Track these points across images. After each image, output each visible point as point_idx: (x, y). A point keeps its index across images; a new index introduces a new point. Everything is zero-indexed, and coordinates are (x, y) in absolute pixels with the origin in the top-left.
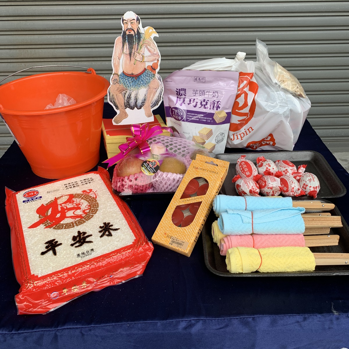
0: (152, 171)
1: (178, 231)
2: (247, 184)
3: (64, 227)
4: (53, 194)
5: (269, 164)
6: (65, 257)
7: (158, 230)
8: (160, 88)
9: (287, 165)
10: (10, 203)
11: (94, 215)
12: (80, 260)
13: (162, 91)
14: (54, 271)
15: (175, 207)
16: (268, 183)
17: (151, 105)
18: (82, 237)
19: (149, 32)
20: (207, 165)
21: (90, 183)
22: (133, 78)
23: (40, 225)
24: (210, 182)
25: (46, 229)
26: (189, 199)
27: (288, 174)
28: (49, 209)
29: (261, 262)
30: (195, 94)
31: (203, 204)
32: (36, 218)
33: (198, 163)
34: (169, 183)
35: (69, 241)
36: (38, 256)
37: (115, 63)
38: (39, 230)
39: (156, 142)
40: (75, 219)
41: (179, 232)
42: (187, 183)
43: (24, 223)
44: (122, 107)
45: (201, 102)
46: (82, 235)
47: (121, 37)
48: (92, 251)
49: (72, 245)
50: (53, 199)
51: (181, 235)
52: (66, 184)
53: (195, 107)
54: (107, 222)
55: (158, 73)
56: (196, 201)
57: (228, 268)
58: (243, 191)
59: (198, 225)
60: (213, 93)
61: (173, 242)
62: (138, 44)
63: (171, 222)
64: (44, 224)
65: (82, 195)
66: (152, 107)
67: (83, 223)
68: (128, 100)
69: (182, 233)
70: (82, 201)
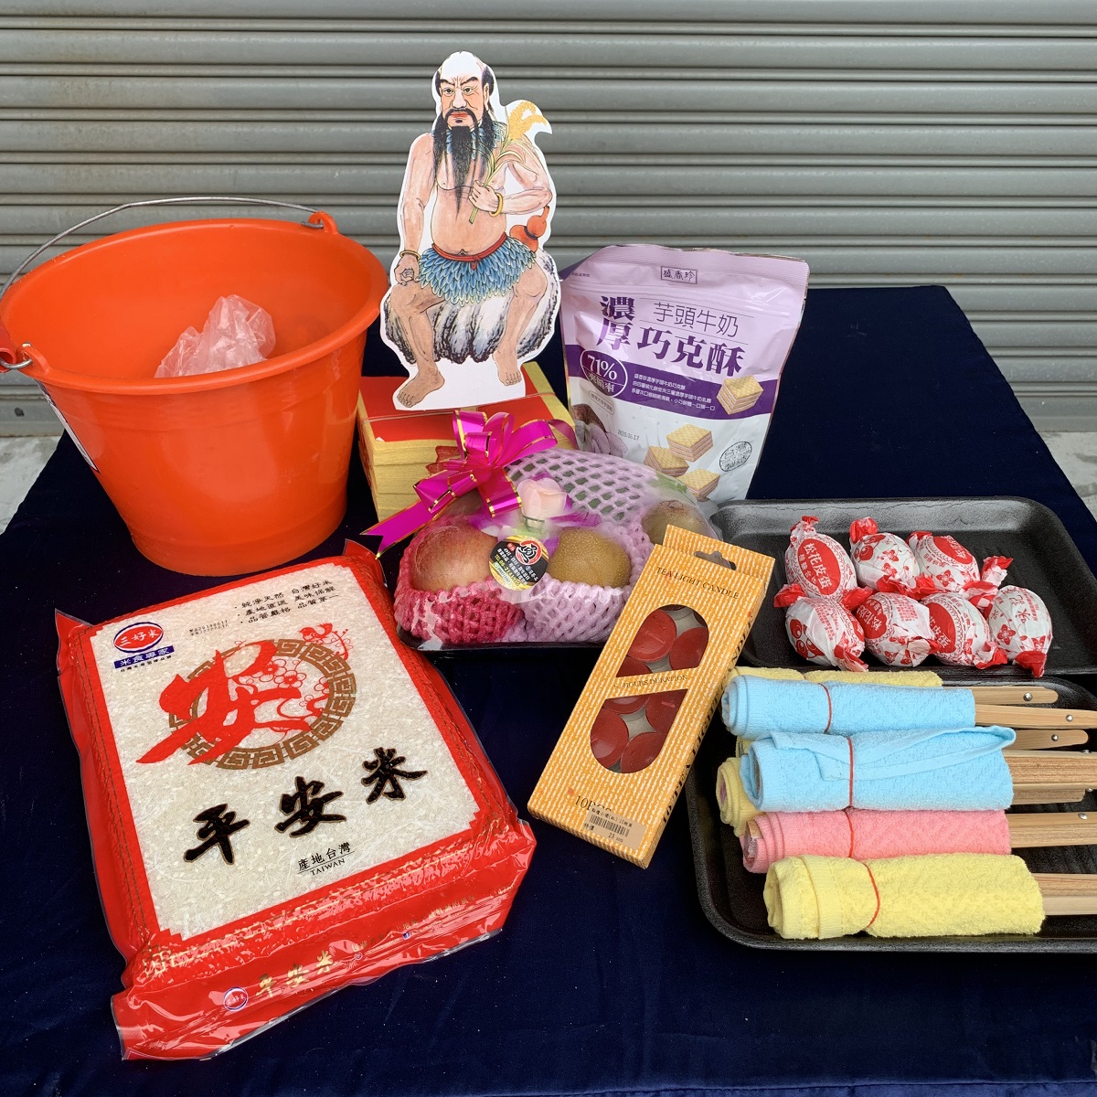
0: (525, 575)
1: (611, 784)
2: (829, 624)
3: (251, 762)
4: (208, 637)
5: (893, 552)
6: (261, 869)
7: (547, 778)
8: (548, 296)
9: (950, 559)
10: (71, 664)
11: (342, 719)
12: (309, 883)
13: (555, 303)
14: (230, 918)
15: (600, 702)
16: (892, 623)
17: (519, 347)
18: (310, 798)
19: (523, 118)
20: (703, 566)
21: (323, 599)
22: (465, 266)
23: (175, 753)
24: (713, 624)
25: (195, 767)
26: (644, 680)
27: (952, 586)
28: (200, 694)
29: (878, 909)
30: (661, 317)
31: (689, 700)
32: (160, 726)
33: (671, 558)
34: (577, 616)
35: (269, 813)
36: (176, 864)
37: (406, 218)
38: (173, 771)
39: (533, 473)
40: (286, 732)
41: (616, 790)
42: (639, 623)
43: (123, 742)
44: (426, 356)
45: (681, 344)
46: (309, 791)
47: (431, 135)
48: (346, 852)
49: (281, 827)
50: (210, 657)
51: (623, 800)
52: (248, 604)
53: (661, 356)
54: (385, 748)
55: (545, 247)
56: (669, 686)
57: (773, 921)
58: (813, 646)
59: (675, 769)
60: (722, 318)
61: (596, 820)
62: (486, 157)
63: (587, 753)
64: (188, 750)
65: (302, 644)
66: (520, 354)
67: (310, 749)
68: (445, 335)
69: (625, 794)
70: (304, 666)
